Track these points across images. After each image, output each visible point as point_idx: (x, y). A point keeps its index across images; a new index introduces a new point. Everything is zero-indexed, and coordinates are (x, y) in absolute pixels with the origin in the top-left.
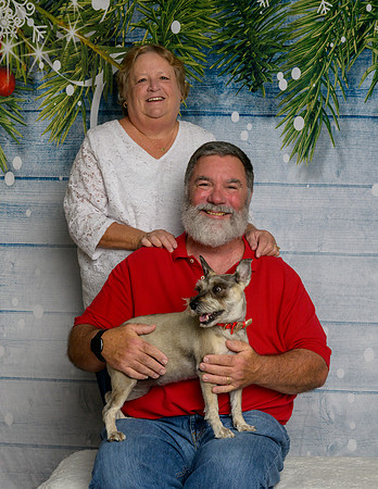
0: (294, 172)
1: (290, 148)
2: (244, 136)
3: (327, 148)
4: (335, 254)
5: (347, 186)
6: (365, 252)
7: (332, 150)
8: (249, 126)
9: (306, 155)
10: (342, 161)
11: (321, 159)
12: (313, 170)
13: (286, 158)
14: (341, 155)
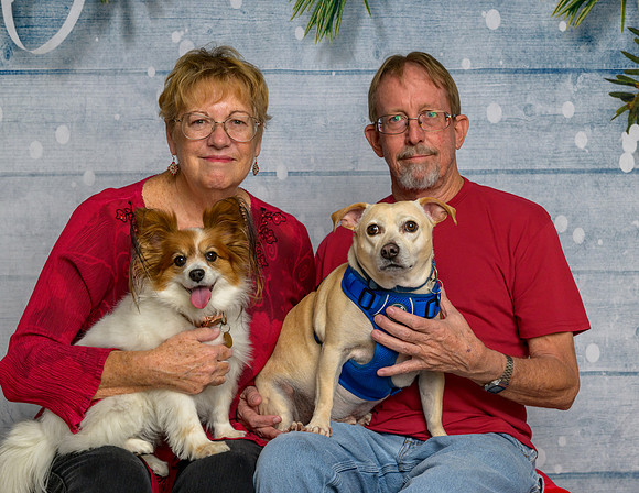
0: (312, 53)
1: (306, 18)
3: (359, 17)
7: (367, 21)
9: (328, 27)
10: (382, 35)
11: (350, 35)
12: (340, 49)
13: (300, 33)
14: (380, 26)
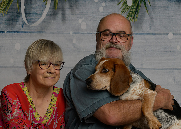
2: (101, 9)
3: (144, 15)
4: (149, 69)
5: (155, 34)
6: (165, 68)
7: (147, 16)
8: (104, 4)
10: (152, 21)
11: (141, 21)
12: (137, 26)
14: (152, 18)
